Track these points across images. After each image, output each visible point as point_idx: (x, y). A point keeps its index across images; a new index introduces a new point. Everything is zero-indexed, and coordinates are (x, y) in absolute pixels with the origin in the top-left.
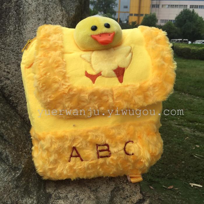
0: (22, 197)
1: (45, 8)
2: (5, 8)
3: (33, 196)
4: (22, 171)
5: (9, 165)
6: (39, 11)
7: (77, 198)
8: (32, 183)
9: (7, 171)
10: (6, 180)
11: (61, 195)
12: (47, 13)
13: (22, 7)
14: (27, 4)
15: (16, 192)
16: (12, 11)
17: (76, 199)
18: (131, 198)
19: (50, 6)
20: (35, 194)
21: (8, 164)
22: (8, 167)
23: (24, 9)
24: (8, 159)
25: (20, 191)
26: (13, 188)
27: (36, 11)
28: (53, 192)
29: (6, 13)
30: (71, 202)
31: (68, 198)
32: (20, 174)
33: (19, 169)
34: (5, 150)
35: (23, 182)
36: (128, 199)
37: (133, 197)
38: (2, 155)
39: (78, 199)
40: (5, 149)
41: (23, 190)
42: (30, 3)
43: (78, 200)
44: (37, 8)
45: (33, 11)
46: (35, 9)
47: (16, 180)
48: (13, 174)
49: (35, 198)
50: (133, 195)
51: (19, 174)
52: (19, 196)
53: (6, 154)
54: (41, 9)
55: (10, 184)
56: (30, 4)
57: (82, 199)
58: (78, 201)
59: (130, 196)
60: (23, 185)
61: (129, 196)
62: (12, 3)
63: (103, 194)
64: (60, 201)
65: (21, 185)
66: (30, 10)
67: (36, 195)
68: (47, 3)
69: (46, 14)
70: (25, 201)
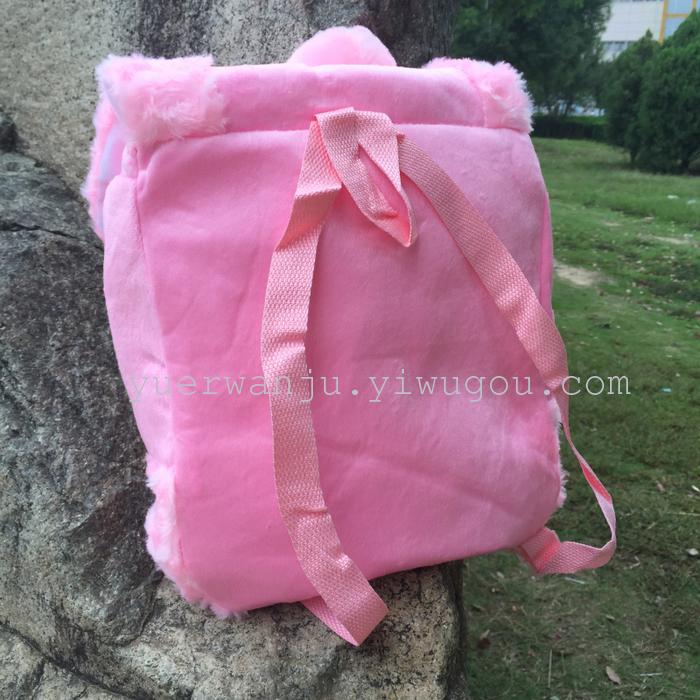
0: (77, 589)
1: (264, 32)
2: (166, 36)
3: (106, 596)
4: (92, 517)
5: (60, 493)
6: (248, 42)
7: (227, 636)
8: (117, 558)
9: (52, 507)
10: (42, 531)
11: (189, 615)
12: (267, 49)
13: (208, 32)
14: (219, 21)
15: (63, 572)
16: (183, 45)
17: (221, 638)
18: (398, 687)
19: (276, 25)
20: (116, 592)
21: (59, 489)
22: (56, 496)
23: (210, 37)
24: (63, 476)
25: (71, 573)
26: (56, 560)
27: (239, 42)
28: (172, 600)
29: (167, 52)
30: (204, 645)
31: (203, 630)
32: (83, 524)
33: (84, 510)
34: (66, 449)
35: (87, 548)
36: (386, 688)
37: (405, 689)
38: (53, 460)
39: (228, 642)
40: (66, 445)
41: (82, 571)
42: (228, 18)
43: (226, 645)
44: (245, 33)
45: (232, 42)
46: (237, 38)
47: (67, 538)
48: (65, 521)
49: (109, 602)
50: (409, 681)
51: (79, 524)
52: (68, 587)
53: (64, 459)
54: (255, 34)
55: (52, 545)
56: (227, 22)
57: (239, 647)
58: (225, 649)
59: (399, 682)
60: (84, 556)
61: (394, 681)
62: (184, 22)
63: (307, 647)
64: (179, 631)
65: (80, 555)
66: (224, 39)
67: (118, 596)
68: (271, 15)
69: (264, 51)
70: (81, 604)
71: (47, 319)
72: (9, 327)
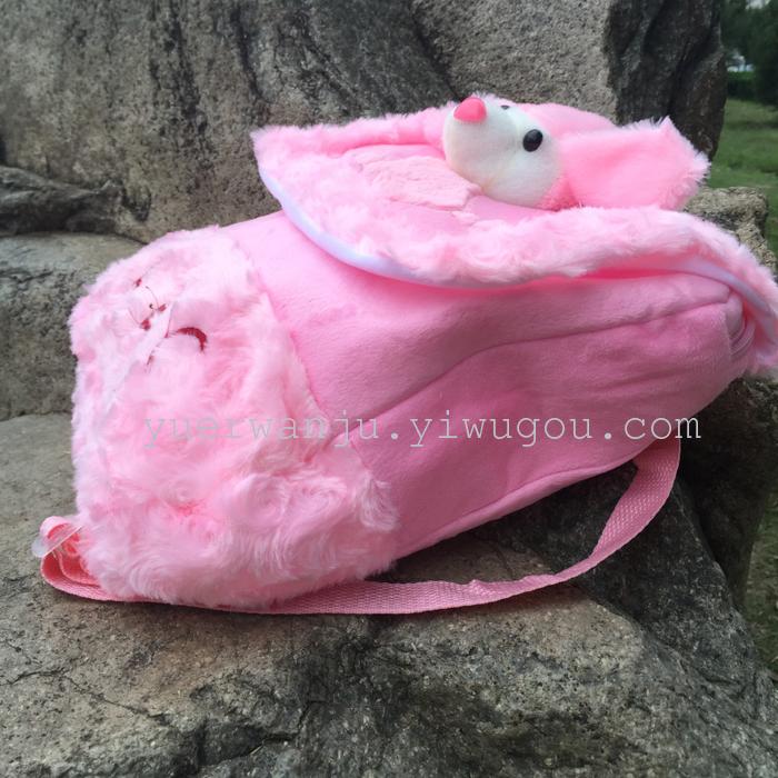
71: (355, 28)
72: (327, 26)
